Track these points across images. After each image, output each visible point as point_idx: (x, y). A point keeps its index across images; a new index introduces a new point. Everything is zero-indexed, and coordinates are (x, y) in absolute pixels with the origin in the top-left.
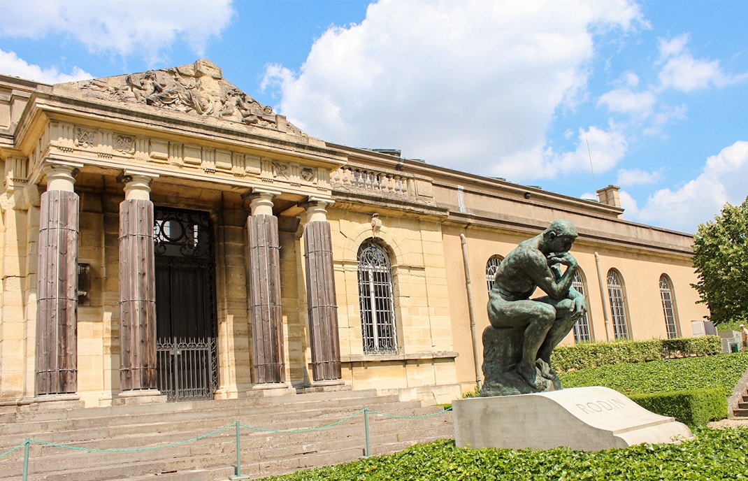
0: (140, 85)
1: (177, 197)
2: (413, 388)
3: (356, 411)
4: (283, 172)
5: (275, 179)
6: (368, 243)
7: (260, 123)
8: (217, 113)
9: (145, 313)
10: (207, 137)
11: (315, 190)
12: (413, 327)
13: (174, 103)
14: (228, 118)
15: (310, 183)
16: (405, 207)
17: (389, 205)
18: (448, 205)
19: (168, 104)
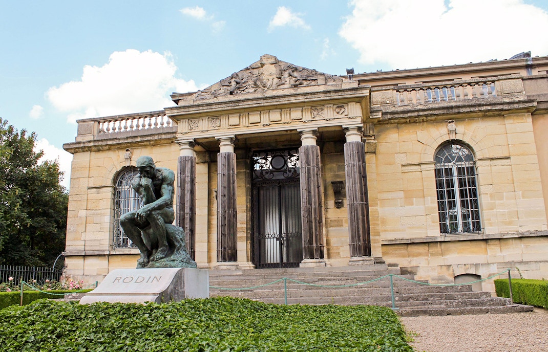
0: (228, 84)
1: (276, 142)
2: (493, 263)
3: (348, 281)
4: (320, 113)
5: (313, 119)
6: (447, 145)
7: (305, 83)
8: (274, 86)
9: (225, 218)
10: (259, 105)
11: (347, 120)
12: (495, 210)
13: (247, 88)
14: (282, 87)
15: (343, 116)
16: (480, 109)
17: (462, 110)
18: (533, 96)
19: (243, 90)
